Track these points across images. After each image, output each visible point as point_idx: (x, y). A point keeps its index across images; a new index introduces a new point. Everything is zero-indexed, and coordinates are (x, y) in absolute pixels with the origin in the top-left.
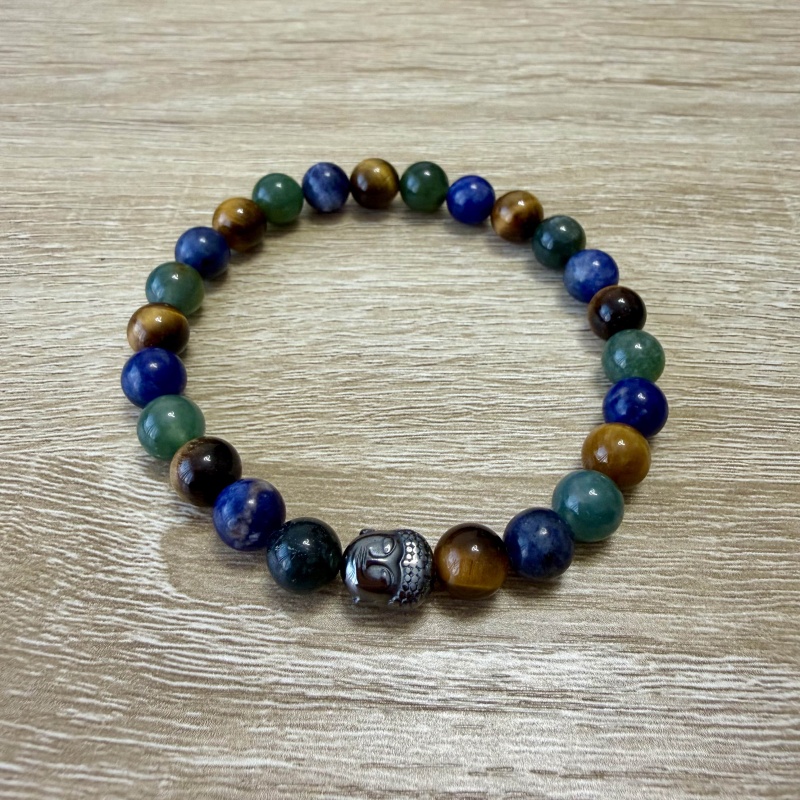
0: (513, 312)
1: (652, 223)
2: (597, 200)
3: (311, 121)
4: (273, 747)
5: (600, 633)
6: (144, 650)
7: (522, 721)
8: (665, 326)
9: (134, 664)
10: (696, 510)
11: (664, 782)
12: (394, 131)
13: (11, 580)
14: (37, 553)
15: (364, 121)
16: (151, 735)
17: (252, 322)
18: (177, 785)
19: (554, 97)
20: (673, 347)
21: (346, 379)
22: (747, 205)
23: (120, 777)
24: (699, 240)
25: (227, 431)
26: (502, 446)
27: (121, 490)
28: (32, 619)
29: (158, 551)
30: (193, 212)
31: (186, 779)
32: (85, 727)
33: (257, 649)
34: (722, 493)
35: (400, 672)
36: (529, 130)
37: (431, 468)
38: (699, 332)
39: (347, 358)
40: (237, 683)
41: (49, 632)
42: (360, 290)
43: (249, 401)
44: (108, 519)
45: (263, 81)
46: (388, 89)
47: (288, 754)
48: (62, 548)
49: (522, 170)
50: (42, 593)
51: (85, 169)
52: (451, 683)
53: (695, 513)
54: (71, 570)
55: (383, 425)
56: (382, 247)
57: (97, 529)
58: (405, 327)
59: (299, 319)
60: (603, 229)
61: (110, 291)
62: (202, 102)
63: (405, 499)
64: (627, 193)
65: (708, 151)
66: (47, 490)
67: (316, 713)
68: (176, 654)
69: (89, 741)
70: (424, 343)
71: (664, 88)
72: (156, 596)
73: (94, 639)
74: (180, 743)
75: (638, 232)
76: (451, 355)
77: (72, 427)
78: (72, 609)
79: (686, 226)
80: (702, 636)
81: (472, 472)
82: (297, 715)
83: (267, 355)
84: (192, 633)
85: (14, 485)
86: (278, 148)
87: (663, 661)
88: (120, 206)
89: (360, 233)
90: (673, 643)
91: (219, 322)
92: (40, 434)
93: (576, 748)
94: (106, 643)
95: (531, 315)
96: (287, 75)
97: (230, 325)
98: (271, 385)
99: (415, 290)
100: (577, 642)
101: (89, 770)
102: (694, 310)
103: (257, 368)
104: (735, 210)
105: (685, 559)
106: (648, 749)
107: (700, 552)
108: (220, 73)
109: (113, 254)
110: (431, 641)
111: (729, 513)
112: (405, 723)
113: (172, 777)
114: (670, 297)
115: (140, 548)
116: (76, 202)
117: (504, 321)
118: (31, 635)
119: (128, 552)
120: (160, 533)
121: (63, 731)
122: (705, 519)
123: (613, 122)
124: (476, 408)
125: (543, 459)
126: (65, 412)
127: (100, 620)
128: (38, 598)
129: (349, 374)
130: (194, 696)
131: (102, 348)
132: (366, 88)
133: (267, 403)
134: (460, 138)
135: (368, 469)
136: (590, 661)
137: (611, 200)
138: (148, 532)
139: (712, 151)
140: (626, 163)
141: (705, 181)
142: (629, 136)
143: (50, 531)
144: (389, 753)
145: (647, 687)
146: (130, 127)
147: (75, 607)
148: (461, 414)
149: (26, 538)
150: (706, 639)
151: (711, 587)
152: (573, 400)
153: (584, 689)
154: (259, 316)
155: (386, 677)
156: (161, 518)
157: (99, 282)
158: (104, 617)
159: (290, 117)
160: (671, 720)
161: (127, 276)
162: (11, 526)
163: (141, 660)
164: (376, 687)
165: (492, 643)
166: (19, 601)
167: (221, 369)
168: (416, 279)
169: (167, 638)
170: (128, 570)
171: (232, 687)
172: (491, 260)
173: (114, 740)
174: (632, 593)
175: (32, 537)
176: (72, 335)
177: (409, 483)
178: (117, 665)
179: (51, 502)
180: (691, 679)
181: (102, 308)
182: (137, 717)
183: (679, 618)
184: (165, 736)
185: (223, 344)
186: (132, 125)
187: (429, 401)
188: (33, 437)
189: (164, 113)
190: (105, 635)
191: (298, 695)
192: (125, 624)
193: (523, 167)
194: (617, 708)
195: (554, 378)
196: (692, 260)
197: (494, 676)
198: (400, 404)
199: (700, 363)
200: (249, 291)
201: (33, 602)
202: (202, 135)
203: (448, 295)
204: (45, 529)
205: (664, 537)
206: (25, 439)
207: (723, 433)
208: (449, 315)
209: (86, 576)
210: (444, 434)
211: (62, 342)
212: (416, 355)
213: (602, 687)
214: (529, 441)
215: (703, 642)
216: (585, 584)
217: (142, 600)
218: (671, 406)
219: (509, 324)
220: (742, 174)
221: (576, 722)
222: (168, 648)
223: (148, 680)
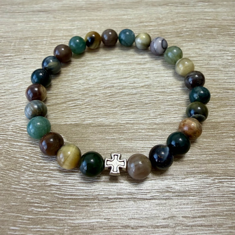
0: (161, 69)
1: (202, 38)
2: (184, 31)
3: (88, 9)
4: (100, 215)
5: (199, 171)
6: (54, 187)
7: (178, 201)
9: (51, 192)
10: (225, 130)
11: (224, 217)
12: (116, 11)
13: (8, 167)
14: (15, 158)
15: (106, 8)
16: (60, 214)
17: (77, 77)
18: (70, 230)
20: (213, 78)
22: (231, 31)
23: (52, 229)
24: (218, 43)
25: (73, 114)
26: (162, 113)
28: (16, 179)
30: (53, 41)
31: (73, 228)
32: (38, 214)
33: (91, 184)
34: (233, 124)
35: (137, 188)
36: (160, 9)
37: (140, 122)
38: (220, 73)
39: (109, 87)
40: (85, 196)
41: (22, 183)
42: (111, 64)
43: (79, 103)
47: (105, 217)
48: (23, 155)
49: (159, 22)
51: (15, 28)
52: (154, 191)
53: (225, 131)
54: (27, 163)
55: (123, 109)
57: (34, 148)
58: (127, 76)
59: (93, 75)
60: (187, 40)
61: (28, 69)
62: (52, 4)
63: (133, 132)
64: (193, 28)
65: (217, 13)
66: (16, 137)
67: (113, 203)
68: (65, 188)
69: (40, 218)
70: (133, 81)
72: (56, 169)
73: (38, 185)
74: (70, 216)
75: (198, 41)
76: (143, 84)
77: (22, 115)
78: (29, 175)
79: (213, 38)
80: (231, 170)
81: (153, 122)
82: (106, 205)
83: (83, 88)
84: (69, 181)
85: (5, 136)
86: (79, 18)
87: (220, 179)
88: (29, 40)
90: (222, 173)
91: (66, 77)
92: (11, 118)
93: (196, 208)
94: (42, 186)
95: (167, 70)
97: (70, 78)
98: (85, 97)
99: (129, 64)
100: (192, 175)
101: (41, 227)
102: (218, 66)
103: (80, 92)
104: (228, 33)
105: (223, 146)
106: (218, 207)
107: (228, 144)
109: (28, 57)
112: (141, 204)
113: (68, 227)
114: (210, 62)
116: (14, 40)
117: (158, 72)
118: (16, 185)
121: (31, 215)
122: (228, 133)
123: (186, 5)
124: (152, 101)
125: (175, 117)
126: (19, 110)
127: (39, 178)
128: (17, 172)
129: (110, 93)
130: (72, 201)
133: (85, 104)
134: (138, 12)
135: (120, 123)
136: (197, 180)
137: (189, 31)
139: (218, 14)
140: (192, 19)
141: (217, 23)
142: (192, 10)
143: (19, 150)
144: (137, 215)
145: (216, 188)
146: (29, 14)
148: (148, 104)
149: (11, 153)
150: (233, 171)
151: (232, 155)
152: (183, 97)
153: (196, 190)
154: (79, 75)
155: (133, 190)
157: (24, 66)
158: (40, 177)
159: (81, 8)
160: (224, 198)
161: (33, 64)
162: (5, 149)
163: (54, 190)
164: (130, 193)
165: (165, 177)
166: (11, 174)
167: (68, 93)
168: (129, 60)
169: (61, 183)
170: (46, 161)
171: (84, 197)
173: (48, 217)
174: (208, 158)
175: (13, 153)
176: (18, 85)
177: (134, 127)
178: (46, 193)
179: (18, 141)
180: (229, 184)
181: (27, 75)
182: (55, 209)
183: (223, 165)
184: (65, 214)
185: (68, 85)
186: (29, 13)
187: (137, 100)
188: (9, 119)
189: (40, 8)
190: (41, 183)
191: (106, 198)
192: (47, 179)
193: (159, 21)
194: (207, 195)
195: (176, 90)
196: (216, 49)
197: (167, 188)
198: (128, 102)
199: (221, 83)
200: (75, 67)
201: (16, 174)
202: (53, 15)
203: (140, 65)
204: (17, 149)
205: (216, 140)
206: (6, 120)
207: (231, 105)
208: (140, 71)
209: (32, 164)
210: (143, 110)
211: (15, 87)
212: (131, 85)
213: (202, 189)
214: (170, 111)
215: (231, 172)
216: (193, 156)
217: (52, 171)
218: (214, 97)
219: (160, 73)
220: (229, 21)
221: (195, 200)
222: (62, 186)
223: (57, 197)
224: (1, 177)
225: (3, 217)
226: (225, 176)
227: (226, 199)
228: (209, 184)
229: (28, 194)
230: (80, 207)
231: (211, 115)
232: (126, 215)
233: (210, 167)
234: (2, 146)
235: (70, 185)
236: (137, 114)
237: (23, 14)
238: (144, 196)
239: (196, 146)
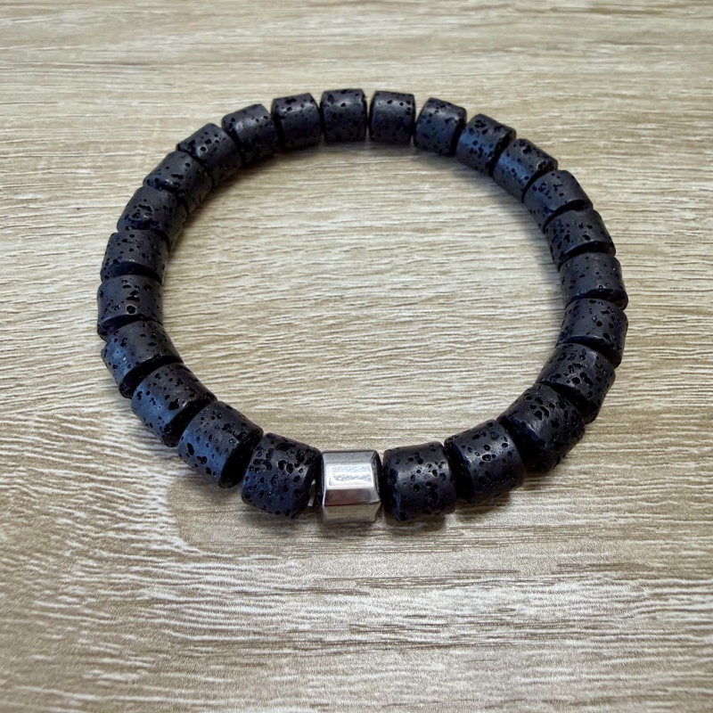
0: (486, 247)
1: (608, 153)
2: (556, 132)
3: (270, 58)
4: (297, 695)
5: (595, 562)
6: (162, 606)
7: (531, 653)
8: (629, 256)
9: (153, 621)
10: (674, 437)
11: (669, 704)
12: (354, 66)
13: (22, 544)
14: (45, 514)
15: (324, 58)
16: (178, 691)
17: (233, 268)
19: (503, 27)
20: (639, 277)
21: (331, 322)
22: (695, 132)
24: (654, 168)
25: (220, 380)
26: (487, 383)
27: (122, 446)
28: (47, 582)
29: (165, 505)
33: (272, 598)
34: (697, 418)
35: (411, 613)
36: (484, 63)
37: (421, 408)
38: (661, 261)
39: (330, 301)
40: (255, 633)
41: (66, 594)
42: (336, 231)
43: (240, 349)
44: (112, 476)
45: (220, 18)
46: (344, 23)
47: (312, 701)
48: (69, 508)
49: (480, 103)
50: (54, 555)
51: (51, 115)
52: (460, 620)
53: (673, 439)
54: (81, 530)
55: (371, 367)
56: (354, 186)
57: (103, 486)
58: (383, 267)
59: (282, 263)
60: (563, 160)
61: (91, 241)
62: (161, 42)
64: (583, 123)
65: (655, 79)
66: (49, 449)
67: (337, 659)
68: (194, 609)
69: (118, 701)
70: (403, 282)
71: (609, 17)
72: (168, 551)
73: (112, 599)
74: (207, 697)
75: (597, 163)
76: (430, 293)
77: (67, 383)
78: (87, 569)
79: (640, 154)
80: (690, 560)
81: (461, 410)
82: (317, 662)
83: (252, 301)
84: (207, 587)
85: (16, 447)
86: (241, 88)
87: (658, 586)
88: (91, 153)
89: (330, 172)
90: (664, 568)
91: (201, 269)
92: (35, 393)
93: (584, 676)
94: (125, 602)
95: (503, 250)
96: (242, 12)
97: (213, 272)
98: (260, 331)
99: (390, 229)
100: (575, 572)
102: (655, 239)
103: (242, 315)
104: (686, 138)
105: (667, 485)
106: (650, 673)
107: (681, 478)
108: (175, 11)
109: (88, 203)
110: (437, 580)
111: (704, 437)
112: (420, 662)
114: (632, 227)
115: (147, 504)
116: (45, 150)
117: (477, 256)
118: (49, 598)
119: (136, 508)
120: (165, 487)
121: (91, 693)
122: (683, 445)
123: (563, 52)
124: (458, 346)
126: (59, 369)
127: (116, 578)
128: (51, 559)
129: (334, 318)
130: (216, 649)
131: (87, 301)
132: (321, 23)
133: (257, 350)
134: (417, 72)
135: (361, 412)
136: (589, 590)
137: (568, 131)
138: (153, 487)
139: (658, 79)
140: (579, 93)
141: (654, 109)
142: (581, 67)
143: (56, 491)
144: (408, 693)
145: (643, 612)
146: (93, 70)
147: (90, 567)
148: (445, 353)
149: (33, 500)
150: (694, 563)
151: (694, 511)
153: (585, 618)
154: (240, 261)
155: (398, 618)
156: (165, 472)
157: (76, 233)
158: (119, 575)
159: (250, 55)
160: (668, 644)
161: (105, 225)
162: (15, 489)
163: (159, 617)
164: (390, 628)
165: (495, 579)
166: (32, 564)
167: (208, 317)
168: (389, 218)
169: (183, 593)
170: (138, 527)
171: (252, 637)
172: (460, 196)
173: (141, 698)
174: (622, 521)
175: (39, 498)
176: (57, 289)
177: (403, 424)
178: (137, 623)
179: (53, 462)
180: (683, 602)
181: (84, 260)
182: (162, 674)
183: (667, 544)
184: (192, 691)
185: (207, 292)
186: (94, 68)
187: (413, 340)
188: (28, 395)
189: (124, 55)
190: (122, 594)
191: (317, 641)
192: (141, 581)
193: (481, 100)
194: (617, 635)
195: (530, 312)
196: (649, 189)
197: (500, 611)
198: (386, 345)
199: (665, 291)
200: (228, 236)
201: (47, 564)
202: (165, 76)
203: (422, 233)
204: (50, 489)
205: (646, 465)
206: (20, 399)
207: (693, 359)
208: (423, 253)
209: (97, 535)
210: (431, 373)
211: (47, 296)
212: (396, 295)
213: (602, 615)
214: (512, 376)
215: (691, 565)
216: (577, 515)
217: (155, 556)
218: (641, 335)
219: (482, 260)
220: (688, 101)
221: (580, 650)
222: (186, 602)
223: (170, 636)
224: (4, 575)
225: (7, 697)
226: (672, 577)
227: (675, 647)
228: (623, 602)
229: (81, 628)
230: (239, 669)
231: (633, 391)
232: (377, 694)
233: (628, 549)
234: (7, 477)
235: (210, 601)
236: (413, 384)
237: (74, 72)
238: (430, 638)
239: (588, 486)
